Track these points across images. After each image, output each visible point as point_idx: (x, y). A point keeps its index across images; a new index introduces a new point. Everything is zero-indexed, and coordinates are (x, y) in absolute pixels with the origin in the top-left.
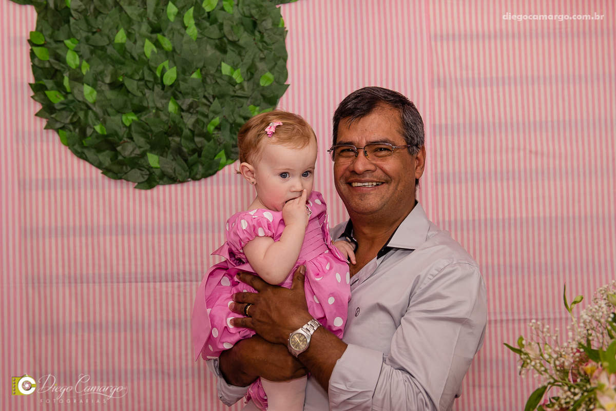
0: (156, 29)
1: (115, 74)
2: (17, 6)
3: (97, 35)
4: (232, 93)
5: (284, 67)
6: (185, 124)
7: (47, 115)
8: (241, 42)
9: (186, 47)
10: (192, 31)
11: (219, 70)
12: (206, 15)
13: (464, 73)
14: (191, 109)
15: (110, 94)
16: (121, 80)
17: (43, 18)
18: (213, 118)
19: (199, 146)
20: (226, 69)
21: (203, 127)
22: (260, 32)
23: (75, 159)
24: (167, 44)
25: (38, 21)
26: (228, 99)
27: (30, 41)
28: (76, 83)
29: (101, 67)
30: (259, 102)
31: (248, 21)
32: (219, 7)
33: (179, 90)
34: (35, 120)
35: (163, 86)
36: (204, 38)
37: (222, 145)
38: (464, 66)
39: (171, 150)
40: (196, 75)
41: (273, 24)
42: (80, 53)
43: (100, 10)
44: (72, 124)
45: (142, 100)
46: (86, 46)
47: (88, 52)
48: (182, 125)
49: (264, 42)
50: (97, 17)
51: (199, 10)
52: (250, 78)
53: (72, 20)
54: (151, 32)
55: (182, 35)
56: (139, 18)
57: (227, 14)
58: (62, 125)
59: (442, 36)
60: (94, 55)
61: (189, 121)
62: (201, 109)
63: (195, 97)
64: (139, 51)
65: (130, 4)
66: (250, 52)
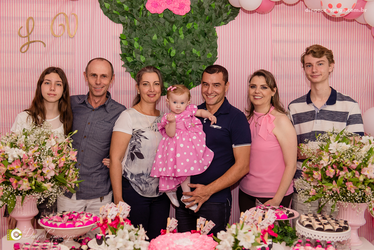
0: (168, 35)
1: (152, 51)
2: (115, 24)
3: (146, 36)
4: (196, 60)
5: (216, 51)
6: (178, 71)
7: (127, 66)
8: (200, 41)
9: (179, 41)
10: (182, 36)
11: (191, 51)
12: (187, 30)
13: (284, 55)
14: (180, 66)
15: (151, 59)
16: (155, 54)
17: (126, 29)
18: (189, 70)
19: (183, 80)
20: (194, 51)
21: (185, 73)
22: (207, 37)
24: (173, 41)
25: (123, 30)
26: (194, 62)
27: (120, 38)
28: (138, 54)
29: (147, 49)
30: (206, 64)
31: (203, 33)
32: (192, 27)
33: (176, 58)
34: (122, 68)
35: (170, 57)
36: (186, 39)
37: (192, 80)
38: (284, 53)
39: (172, 81)
40: (183, 53)
41: (213, 34)
42: (139, 43)
43: (147, 27)
44: (136, 70)
45: (162, 62)
46: (142, 40)
47: (142, 43)
48: (177, 72)
49: (209, 41)
50: (146, 29)
51: (185, 28)
52: (203, 55)
53: (137, 30)
54: (166, 36)
55: (178, 37)
56: (162, 30)
57: (195, 30)
58: (132, 70)
59: (276, 41)
60: (144, 44)
61: (180, 70)
62: (184, 66)
63: (182, 61)
64: (162, 43)
65: (159, 25)
66: (203, 45)
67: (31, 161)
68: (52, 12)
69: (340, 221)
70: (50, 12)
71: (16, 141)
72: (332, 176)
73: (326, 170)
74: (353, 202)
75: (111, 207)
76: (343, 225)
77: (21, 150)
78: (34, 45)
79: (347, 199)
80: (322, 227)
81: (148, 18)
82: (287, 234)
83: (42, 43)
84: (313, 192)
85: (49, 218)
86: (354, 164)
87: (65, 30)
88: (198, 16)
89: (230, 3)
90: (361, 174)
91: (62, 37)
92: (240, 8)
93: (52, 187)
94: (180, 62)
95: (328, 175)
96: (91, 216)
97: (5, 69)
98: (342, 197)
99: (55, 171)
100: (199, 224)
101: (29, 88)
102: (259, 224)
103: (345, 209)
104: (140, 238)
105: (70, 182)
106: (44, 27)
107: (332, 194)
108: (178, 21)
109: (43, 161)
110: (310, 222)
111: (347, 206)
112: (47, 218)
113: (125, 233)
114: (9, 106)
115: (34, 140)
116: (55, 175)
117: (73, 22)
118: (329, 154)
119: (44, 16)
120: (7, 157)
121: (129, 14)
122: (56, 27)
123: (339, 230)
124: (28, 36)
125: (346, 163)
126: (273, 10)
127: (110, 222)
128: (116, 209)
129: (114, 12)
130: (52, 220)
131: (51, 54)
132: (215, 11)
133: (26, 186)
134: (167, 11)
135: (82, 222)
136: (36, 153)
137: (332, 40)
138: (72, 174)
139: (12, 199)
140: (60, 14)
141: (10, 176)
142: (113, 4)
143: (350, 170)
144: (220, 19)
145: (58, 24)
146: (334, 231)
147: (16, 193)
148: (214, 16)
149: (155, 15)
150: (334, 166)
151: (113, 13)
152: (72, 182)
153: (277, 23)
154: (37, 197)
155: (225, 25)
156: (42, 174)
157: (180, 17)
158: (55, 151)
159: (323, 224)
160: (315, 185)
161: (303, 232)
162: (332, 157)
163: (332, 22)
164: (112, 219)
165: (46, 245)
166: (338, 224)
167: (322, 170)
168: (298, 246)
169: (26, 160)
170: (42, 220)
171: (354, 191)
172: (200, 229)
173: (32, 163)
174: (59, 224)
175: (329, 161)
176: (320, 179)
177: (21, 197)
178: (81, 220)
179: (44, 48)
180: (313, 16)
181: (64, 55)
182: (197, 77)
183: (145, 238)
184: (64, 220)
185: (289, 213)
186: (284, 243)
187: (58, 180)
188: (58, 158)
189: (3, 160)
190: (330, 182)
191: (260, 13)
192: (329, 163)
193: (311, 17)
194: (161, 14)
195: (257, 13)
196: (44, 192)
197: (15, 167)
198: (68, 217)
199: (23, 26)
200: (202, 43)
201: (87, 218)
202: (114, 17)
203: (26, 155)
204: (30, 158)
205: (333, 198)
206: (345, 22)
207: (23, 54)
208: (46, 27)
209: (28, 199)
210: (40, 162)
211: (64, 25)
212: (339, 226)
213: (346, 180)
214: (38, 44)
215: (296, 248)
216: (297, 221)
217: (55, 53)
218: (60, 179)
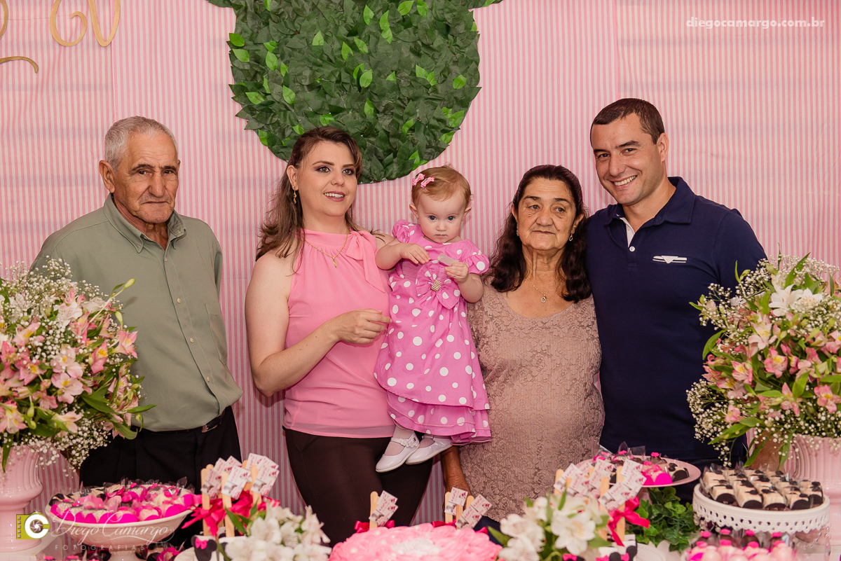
0: (353, 32)
1: (313, 76)
2: (216, 8)
3: (295, 37)
4: (426, 96)
5: (476, 70)
6: (381, 125)
7: (249, 116)
8: (435, 46)
9: (381, 48)
10: (388, 35)
11: (413, 73)
12: (401, 18)
14: (386, 110)
15: (310, 95)
16: (319, 82)
17: (243, 20)
18: (407, 120)
19: (394, 147)
20: (420, 72)
21: (398, 129)
22: (453, 36)
23: (274, 157)
24: (363, 48)
25: (236, 24)
26: (422, 101)
27: (229, 43)
28: (275, 84)
29: (299, 69)
30: (451, 104)
31: (441, 25)
32: (414, 11)
33: (375, 92)
34: (235, 121)
35: (360, 88)
36: (399, 42)
37: (416, 146)
38: (649, 71)
39: (366, 151)
40: (391, 78)
41: (466, 28)
42: (279, 56)
43: (298, 13)
44: (272, 124)
45: (338, 102)
46: (285, 48)
47: (287, 54)
48: (377, 127)
49: (457, 46)
50: (295, 20)
51: (394, 14)
52: (444, 81)
53: (271, 23)
54: (348, 35)
55: (378, 38)
56: (337, 21)
57: (421, 17)
58: (262, 125)
59: (628, 41)
60: (292, 58)
61: (385, 123)
62: (396, 111)
63: (389, 99)
64: (336, 54)
65: (327, 7)
66: (443, 56)
67: (23, 359)
69: (803, 484)
72: (779, 373)
73: (764, 358)
74: (832, 436)
75: (230, 469)
76: (810, 492)
78: (8, 67)
79: (817, 428)
80: (758, 498)
82: (671, 521)
83: (28, 63)
84: (734, 414)
85: (72, 500)
86: (834, 340)
87: (87, 27)
91: (79, 45)
93: (78, 423)
94: (385, 102)
95: (770, 370)
96: (179, 492)
98: (807, 425)
99: (84, 383)
100: (452, 505)
102: (601, 496)
103: (814, 453)
104: (307, 539)
105: (120, 410)
106: (33, 21)
107: (781, 419)
109: (54, 357)
110: (730, 487)
111: (818, 446)
113: (269, 527)
115: (28, 307)
116: (84, 392)
117: (107, 8)
118: (772, 319)
122: (65, 20)
123: (800, 506)
125: (814, 339)
127: (227, 504)
128: (243, 471)
130: (80, 506)
131: (54, 90)
133: (13, 421)
135: (157, 509)
136: (34, 337)
138: (125, 391)
143: (823, 356)
145: (67, 13)
146: (789, 507)
150: (784, 348)
152: (126, 409)
154: (41, 450)
155: (496, 5)
156: (51, 391)
158: (80, 332)
159: (761, 492)
160: (739, 398)
161: (711, 513)
162: (779, 327)
164: (233, 497)
166: (797, 489)
167: (754, 359)
169: (11, 356)
170: (56, 506)
171: (835, 408)
172: (454, 517)
173: (25, 362)
174: (98, 514)
175: (772, 335)
176: (751, 380)
179: (34, 74)
181: (87, 93)
182: (428, 138)
183: (321, 539)
184: (111, 505)
185: (674, 469)
186: (664, 545)
187: (92, 404)
188: (91, 350)
190: (775, 388)
192: (772, 341)
196: (58, 435)
198: (119, 499)
200: (439, 50)
203: (9, 344)
204: (20, 350)
205: (785, 428)
208: (38, 21)
209: (18, 454)
210: (44, 360)
211: (85, 14)
212: (802, 495)
213: (815, 380)
214: (19, 64)
215: (696, 550)
216: (697, 488)
217: (63, 88)
218: (95, 401)
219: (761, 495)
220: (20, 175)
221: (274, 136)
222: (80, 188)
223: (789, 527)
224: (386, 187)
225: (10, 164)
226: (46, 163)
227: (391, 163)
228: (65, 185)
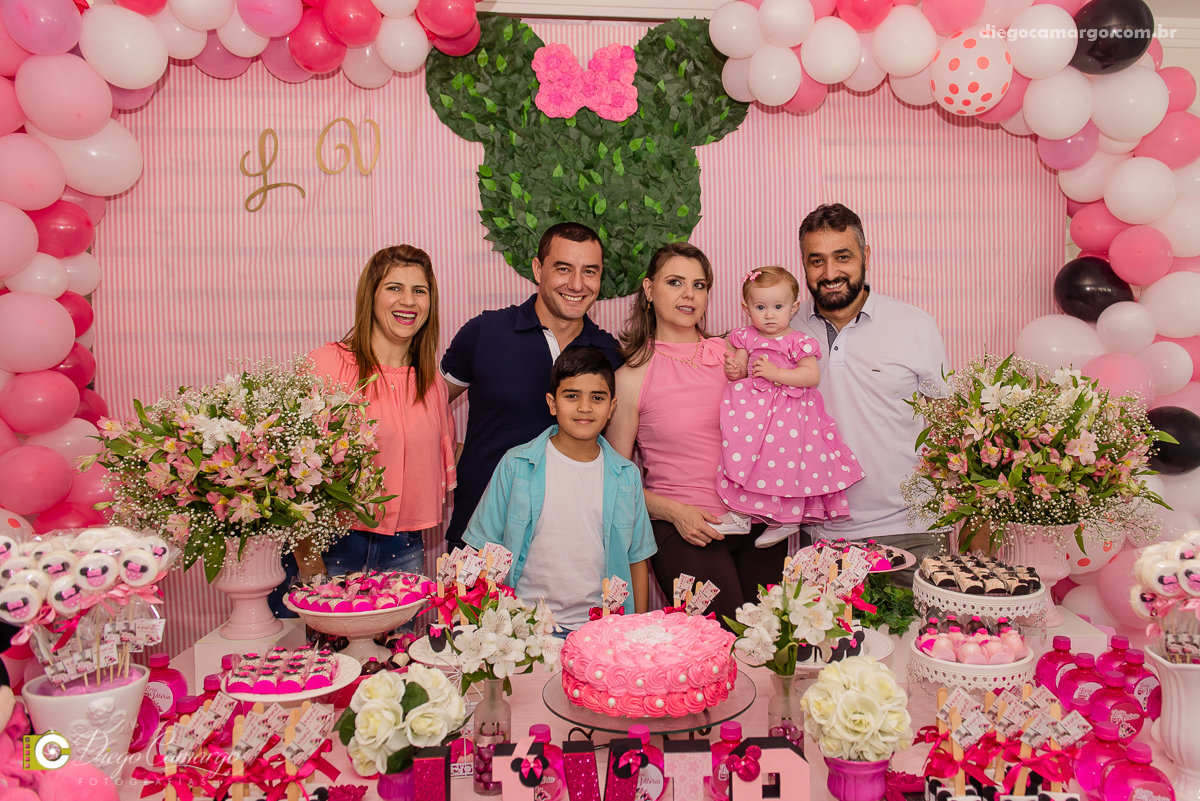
0: (589, 166)
1: (553, 204)
2: (467, 142)
3: (537, 169)
4: (654, 223)
5: (698, 201)
6: (613, 248)
7: (495, 238)
8: (662, 179)
9: (613, 181)
10: (620, 169)
11: (642, 203)
12: (632, 154)
14: (618, 235)
16: (558, 209)
17: (491, 153)
18: (637, 243)
19: (625, 268)
20: (648, 201)
21: (629, 251)
22: (677, 170)
23: (518, 275)
24: (598, 179)
25: (485, 157)
26: (650, 227)
27: (478, 174)
28: (519, 211)
29: (541, 198)
30: (676, 230)
31: (667, 160)
32: (643, 149)
33: (608, 219)
34: (483, 243)
35: (595, 215)
36: (630, 174)
41: (689, 164)
42: (523, 186)
43: (540, 148)
44: (517, 246)
46: (528, 179)
47: (530, 184)
48: (610, 250)
49: (682, 179)
50: (537, 154)
51: (625, 150)
52: (670, 208)
53: (516, 157)
54: (585, 168)
55: (611, 171)
56: (574, 156)
57: (649, 153)
58: (507, 247)
59: (831, 177)
60: (535, 188)
61: (617, 246)
62: (627, 236)
63: (621, 225)
64: (574, 184)
65: (566, 143)
66: (669, 187)
68: (318, 118)
70: (313, 117)
71: (226, 403)
72: (994, 464)
73: (978, 450)
74: (1047, 523)
75: (465, 557)
76: (1027, 578)
77: (236, 421)
78: (277, 192)
79: (1032, 516)
80: (979, 584)
81: (542, 128)
82: (891, 604)
83: (296, 189)
84: (951, 502)
85: (310, 589)
86: (1047, 432)
87: (350, 157)
88: (656, 123)
89: (726, 94)
90: (1065, 455)
91: (343, 173)
92: (748, 104)
93: (317, 513)
94: (617, 228)
95: (985, 461)
96: (417, 580)
97: (209, 249)
98: (1021, 513)
99: (323, 474)
100: (680, 591)
101: (268, 292)
102: (830, 583)
103: (1029, 540)
104: (540, 629)
105: (364, 500)
106: (301, 153)
107: (995, 507)
108: (611, 134)
109: (292, 448)
110: (949, 573)
111: (1033, 533)
112: (306, 590)
113: (501, 618)
114: (220, 336)
116: (324, 482)
117: (368, 140)
118: (984, 413)
119: (300, 128)
120: (199, 441)
121: (498, 119)
122: (330, 152)
123: (1020, 591)
124: (263, 174)
126: (822, 108)
127: (462, 592)
128: (478, 560)
129: (464, 115)
130: (318, 594)
131: (319, 214)
132: (694, 110)
133: (248, 511)
134: (585, 111)
135: (394, 597)
136: (274, 428)
137: (952, 173)
138: (369, 482)
139: (215, 546)
140: (339, 120)
141: (208, 489)
142: (460, 98)
144: (705, 129)
145: (332, 145)
146: (1009, 592)
147: (224, 530)
148: (690, 122)
149: (559, 121)
150: (998, 440)
151: (462, 119)
152: (368, 500)
153: (832, 137)
154: (279, 539)
155: (716, 143)
156: (290, 481)
157: (615, 125)
158: (322, 424)
159: (981, 578)
160: (953, 487)
161: (933, 598)
162: (992, 420)
163: (956, 127)
164: (468, 585)
165: (301, 658)
166: (1015, 575)
167: (968, 451)
168: (931, 634)
169: (248, 446)
170: (294, 595)
171: (1049, 496)
172: (683, 602)
173: (262, 452)
174: (334, 603)
175: (986, 427)
176: (966, 470)
177: (237, 540)
178: (392, 592)
179: (301, 199)
180: (909, 122)
181: (349, 216)
183: (554, 628)
184: (350, 593)
185: (892, 556)
187: (333, 495)
188: (331, 441)
189: (189, 448)
190: (991, 478)
191: (793, 114)
192: (986, 433)
193: (907, 124)
194: (571, 119)
195: (788, 112)
196: (296, 524)
197: (221, 465)
198: (357, 586)
199: (251, 150)
200: (664, 183)
201: (407, 587)
202: (463, 126)
203: (248, 434)
204: (258, 440)
206: (980, 128)
207: (252, 214)
208: (306, 151)
209: (256, 543)
210: (283, 450)
211: (348, 145)
212: (1020, 581)
213: (1029, 470)
214: (287, 190)
215: (926, 637)
216: (917, 573)
217: (327, 212)
218: (336, 492)
219: (982, 581)
220: (287, 289)
221: (518, 257)
222: (342, 302)
223: (1011, 612)
224: (618, 303)
225: (278, 279)
226: (311, 278)
227: (622, 281)
228: (328, 299)
